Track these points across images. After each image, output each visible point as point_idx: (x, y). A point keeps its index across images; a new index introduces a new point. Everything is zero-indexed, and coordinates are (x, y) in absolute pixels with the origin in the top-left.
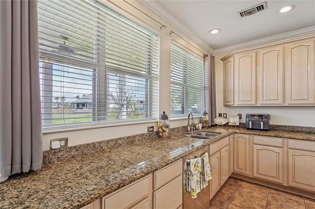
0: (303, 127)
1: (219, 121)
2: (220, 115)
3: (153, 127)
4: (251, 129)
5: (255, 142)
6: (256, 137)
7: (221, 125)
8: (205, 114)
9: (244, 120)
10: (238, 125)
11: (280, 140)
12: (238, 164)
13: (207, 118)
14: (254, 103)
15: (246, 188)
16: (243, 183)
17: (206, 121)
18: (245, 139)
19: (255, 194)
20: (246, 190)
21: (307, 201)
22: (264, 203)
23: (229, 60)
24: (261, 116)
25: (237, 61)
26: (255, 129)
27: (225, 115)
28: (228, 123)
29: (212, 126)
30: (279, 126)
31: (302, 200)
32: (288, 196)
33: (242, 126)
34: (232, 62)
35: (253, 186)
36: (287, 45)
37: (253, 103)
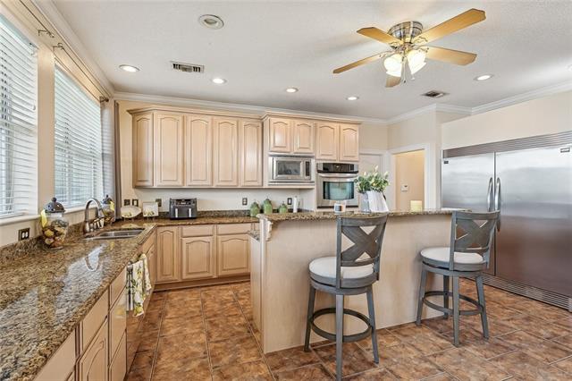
0: (226, 211)
1: (126, 212)
2: (127, 202)
3: (28, 230)
4: (178, 219)
5: (185, 234)
6: (185, 228)
7: (130, 219)
8: (108, 201)
9: (166, 208)
10: (157, 215)
11: (210, 227)
12: (162, 271)
13: (112, 207)
14: (181, 183)
15: (175, 297)
16: (170, 293)
17: (109, 214)
18: (171, 232)
19: (188, 299)
20: (176, 299)
21: (233, 286)
22: (200, 303)
23: (143, 116)
24: (188, 201)
25: (157, 121)
26: (183, 218)
27: (135, 202)
28: (142, 213)
29: (118, 221)
30: (205, 212)
31: (229, 287)
32: (218, 288)
33: (163, 217)
34: (150, 121)
35: (182, 292)
36: (215, 118)
37: (179, 183)
